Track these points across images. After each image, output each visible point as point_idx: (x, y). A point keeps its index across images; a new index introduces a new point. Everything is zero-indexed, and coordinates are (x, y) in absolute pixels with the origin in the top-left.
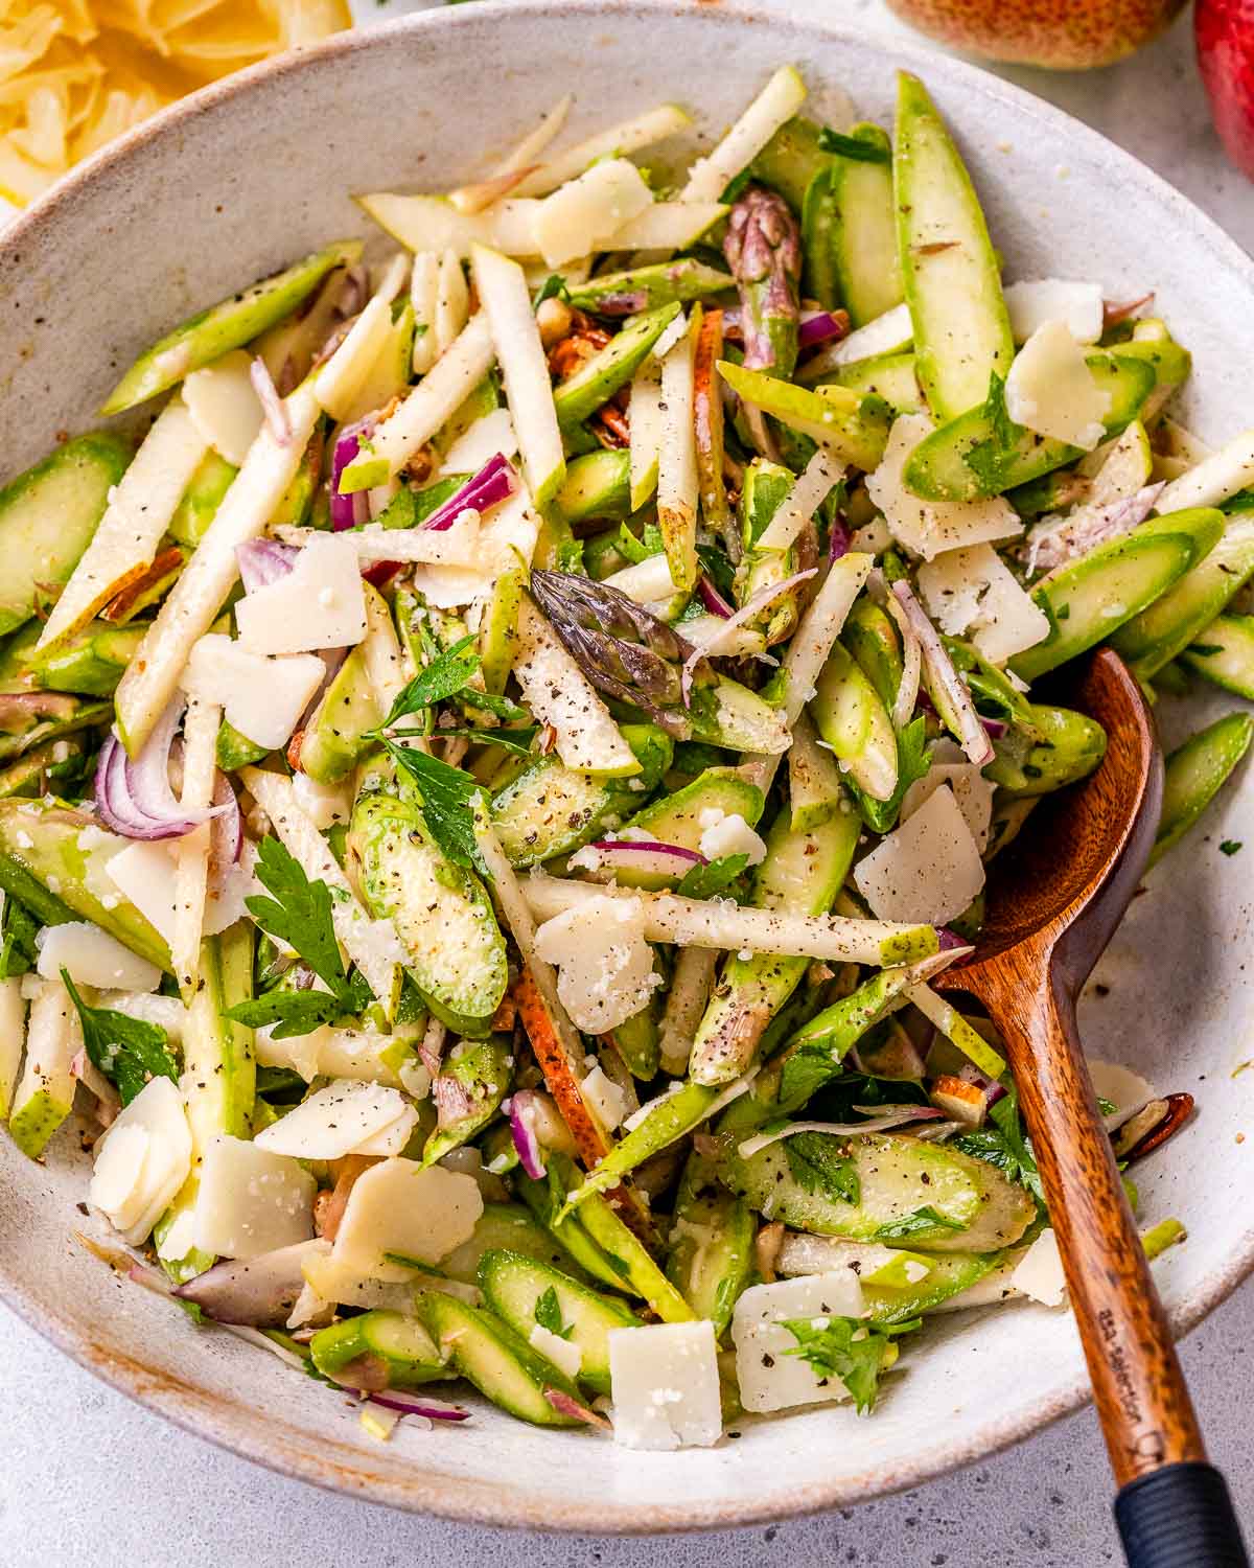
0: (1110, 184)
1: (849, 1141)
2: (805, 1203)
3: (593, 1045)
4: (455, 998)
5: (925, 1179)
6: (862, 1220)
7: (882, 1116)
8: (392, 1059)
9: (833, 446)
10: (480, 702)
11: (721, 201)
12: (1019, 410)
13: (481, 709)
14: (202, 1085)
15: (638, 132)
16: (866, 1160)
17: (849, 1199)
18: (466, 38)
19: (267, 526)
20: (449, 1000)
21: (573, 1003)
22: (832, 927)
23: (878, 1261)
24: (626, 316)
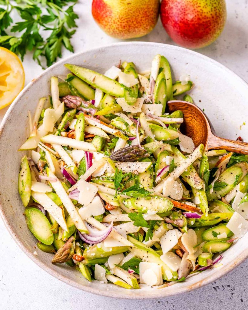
0: (103, 51)
1: (218, 180)
2: (223, 192)
3: (183, 200)
4: (168, 209)
5: (231, 173)
6: (231, 186)
7: (217, 174)
8: (165, 227)
9: (115, 111)
10: (124, 177)
11: (61, 102)
12: (128, 85)
13: (125, 177)
14: (148, 257)
15: (41, 106)
16: (222, 179)
17: (226, 186)
18: (12, 114)
19: (67, 192)
20: (167, 210)
21: (176, 197)
22: (192, 156)
23: (238, 187)
24: (69, 127)
